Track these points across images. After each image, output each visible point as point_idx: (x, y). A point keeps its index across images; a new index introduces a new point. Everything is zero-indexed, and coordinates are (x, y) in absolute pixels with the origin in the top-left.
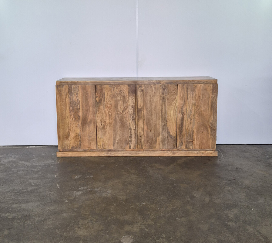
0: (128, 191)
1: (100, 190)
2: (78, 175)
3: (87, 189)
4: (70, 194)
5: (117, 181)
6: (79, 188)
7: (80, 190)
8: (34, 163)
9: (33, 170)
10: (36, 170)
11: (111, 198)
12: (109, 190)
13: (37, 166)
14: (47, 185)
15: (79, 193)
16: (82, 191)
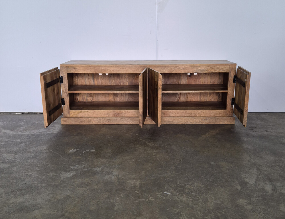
0: (143, 172)
1: (102, 169)
3: (84, 168)
4: (56, 176)
6: (72, 167)
7: (72, 170)
8: (20, 132)
9: (15, 140)
10: (19, 140)
11: (118, 183)
12: (115, 170)
13: (22, 135)
14: (26, 162)
15: (69, 175)
16: (75, 171)
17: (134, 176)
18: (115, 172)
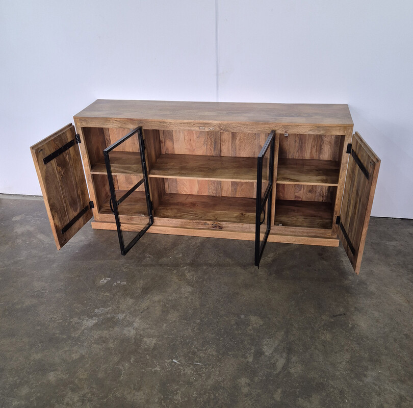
0: (165, 325)
1: (125, 317)
2: (105, 277)
3: (107, 313)
4: (78, 323)
5: (156, 298)
6: (96, 311)
7: (96, 315)
11: (134, 341)
12: (137, 320)
15: (91, 323)
16: (98, 317)
17: (153, 331)
18: (137, 323)
